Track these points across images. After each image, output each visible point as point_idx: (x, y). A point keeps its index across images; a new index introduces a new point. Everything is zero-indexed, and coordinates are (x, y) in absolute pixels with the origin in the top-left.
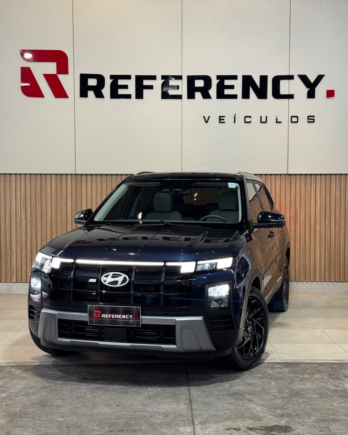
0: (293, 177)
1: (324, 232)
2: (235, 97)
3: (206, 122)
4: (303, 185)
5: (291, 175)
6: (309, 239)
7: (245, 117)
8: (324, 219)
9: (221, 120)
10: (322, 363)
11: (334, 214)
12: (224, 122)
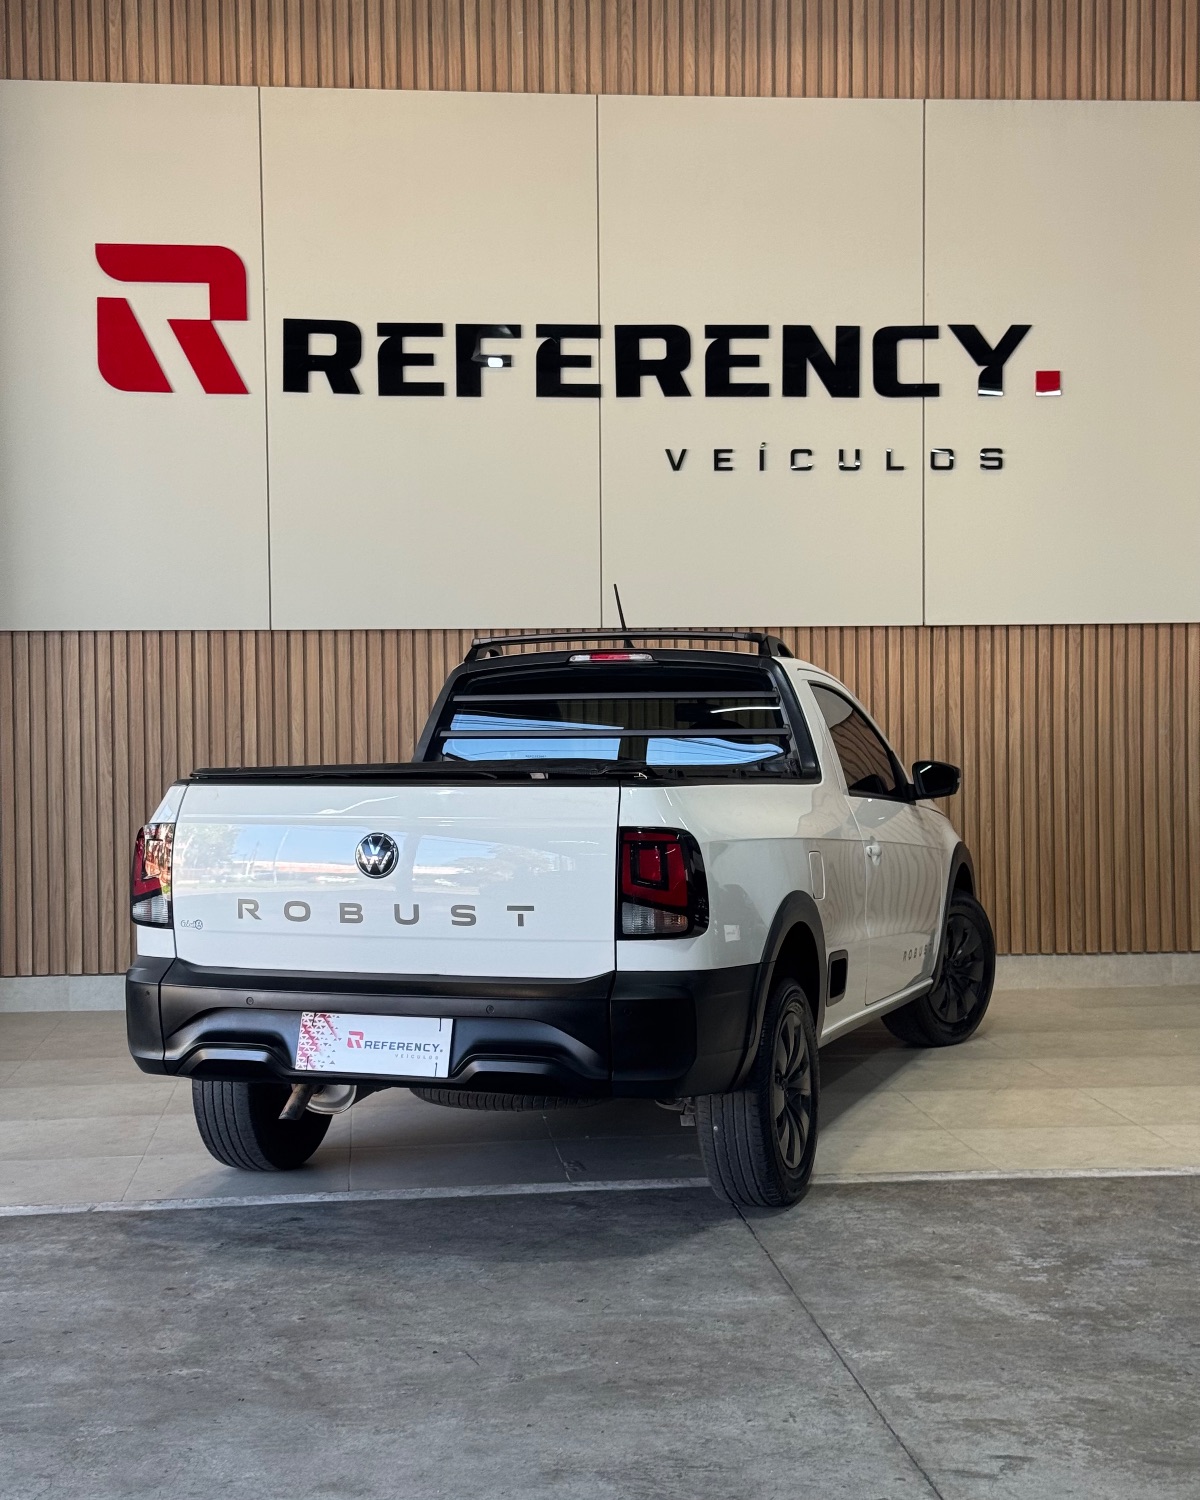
0: (941, 635)
1: (1033, 804)
2: (761, 390)
3: (676, 467)
4: (969, 658)
5: (932, 628)
6: (989, 824)
7: (794, 452)
8: (1033, 763)
9: (720, 460)
10: (1119, 1178)
11: (1063, 746)
12: (730, 469)
